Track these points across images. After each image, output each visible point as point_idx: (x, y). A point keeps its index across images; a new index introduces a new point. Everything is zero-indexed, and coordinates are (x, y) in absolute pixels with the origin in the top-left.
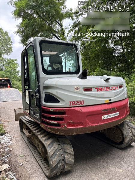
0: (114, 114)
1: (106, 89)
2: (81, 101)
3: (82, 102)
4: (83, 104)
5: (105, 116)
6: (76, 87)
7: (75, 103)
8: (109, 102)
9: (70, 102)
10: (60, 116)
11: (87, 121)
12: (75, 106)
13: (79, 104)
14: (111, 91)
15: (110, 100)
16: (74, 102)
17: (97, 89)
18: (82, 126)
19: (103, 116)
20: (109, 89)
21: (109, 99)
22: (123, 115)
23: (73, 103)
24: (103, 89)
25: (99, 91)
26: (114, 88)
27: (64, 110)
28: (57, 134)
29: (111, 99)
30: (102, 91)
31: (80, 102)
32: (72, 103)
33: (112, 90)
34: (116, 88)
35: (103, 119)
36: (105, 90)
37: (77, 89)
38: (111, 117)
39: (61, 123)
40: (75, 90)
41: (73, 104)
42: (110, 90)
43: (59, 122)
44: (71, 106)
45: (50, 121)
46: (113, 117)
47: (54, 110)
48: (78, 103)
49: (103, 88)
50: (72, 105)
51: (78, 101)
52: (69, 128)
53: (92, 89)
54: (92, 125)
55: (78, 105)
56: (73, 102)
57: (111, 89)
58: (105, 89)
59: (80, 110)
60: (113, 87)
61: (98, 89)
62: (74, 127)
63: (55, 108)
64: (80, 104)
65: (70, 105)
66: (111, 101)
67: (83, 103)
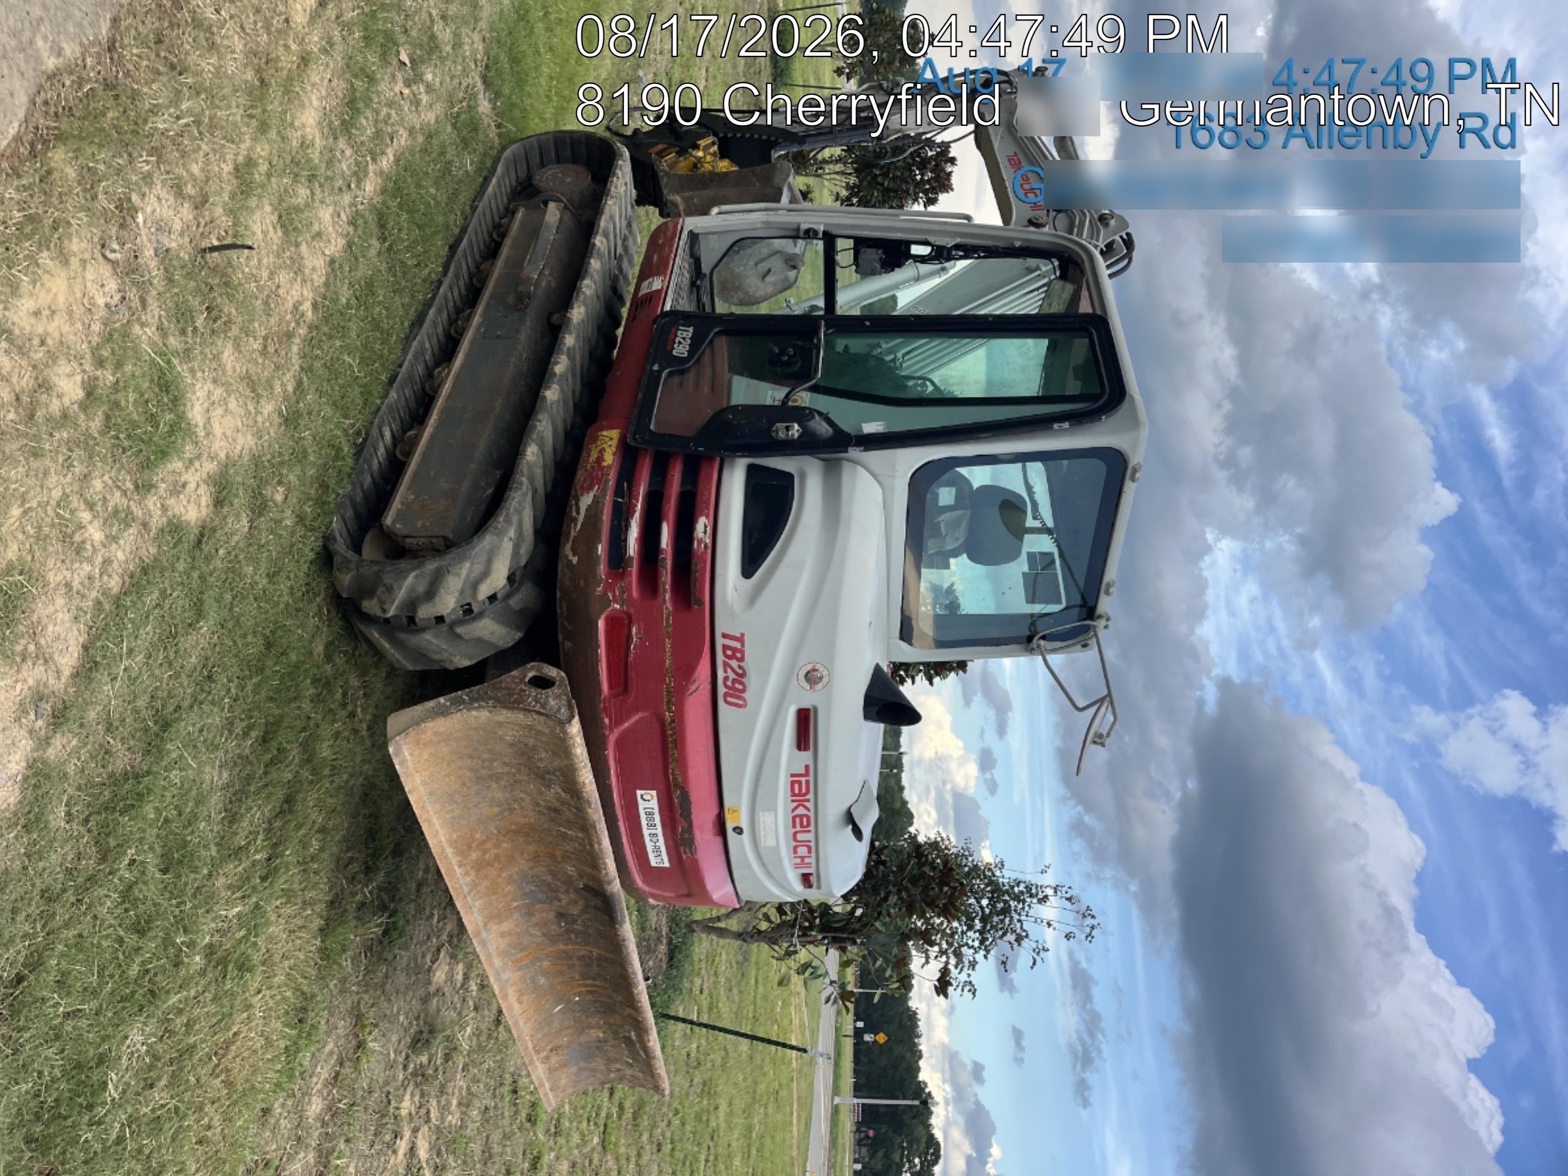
0: (661, 843)
1: (801, 817)
2: (743, 691)
3: (740, 698)
4: (726, 701)
5: (654, 804)
6: (825, 673)
7: (734, 663)
8: (730, 826)
9: (741, 639)
10: (666, 577)
11: (634, 719)
12: (720, 658)
13: (726, 679)
14: (786, 838)
15: (738, 830)
16: (742, 659)
17: (803, 772)
18: (611, 687)
19: (654, 793)
20: (798, 828)
21: (745, 826)
22: (645, 881)
23: (737, 654)
24: (801, 804)
25: (793, 783)
26: (803, 851)
27: (701, 603)
28: (569, 546)
29: (746, 836)
30: (794, 795)
31: (740, 687)
32: (737, 645)
33: (795, 839)
34: (802, 858)
35: (639, 793)
36: (793, 810)
37: (812, 678)
38: (646, 832)
39: (630, 582)
40: (809, 667)
41: (729, 653)
42: (795, 834)
43: (634, 570)
44: (720, 642)
45: (637, 515)
46: (647, 839)
47: (700, 541)
48: (732, 676)
49: (806, 804)
50: (725, 647)
51: (743, 675)
52: (601, 624)
53: (806, 749)
54: (612, 738)
55: (721, 674)
56: (742, 652)
57: (800, 837)
58: (801, 811)
59: (693, 688)
60: (809, 848)
61: (803, 779)
62: (602, 651)
63: (709, 551)
64: (726, 686)
65: (725, 636)
66: (730, 834)
67: (730, 704)
